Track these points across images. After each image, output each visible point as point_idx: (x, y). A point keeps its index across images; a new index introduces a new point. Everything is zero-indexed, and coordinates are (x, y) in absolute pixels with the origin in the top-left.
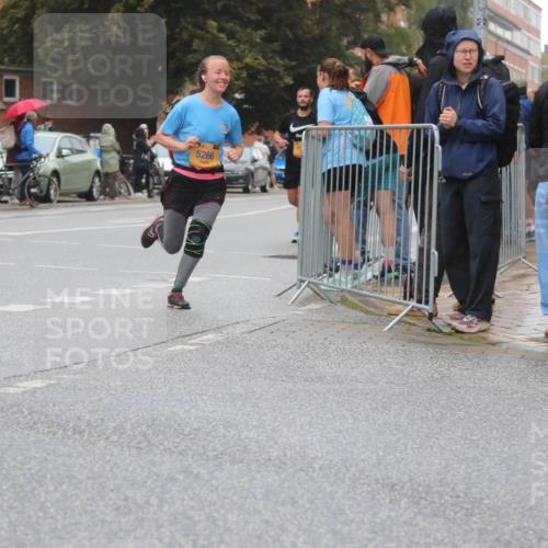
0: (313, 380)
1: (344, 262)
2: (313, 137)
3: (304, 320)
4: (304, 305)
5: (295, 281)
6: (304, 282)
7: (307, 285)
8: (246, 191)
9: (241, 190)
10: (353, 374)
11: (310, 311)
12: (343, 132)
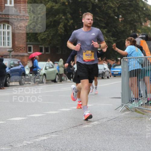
0: (129, 135)
1: (136, 99)
2: (125, 61)
3: (124, 117)
4: (124, 112)
5: (120, 105)
6: (123, 105)
7: (124, 106)
8: (103, 78)
9: (101, 78)
10: (141, 133)
11: (126, 114)
12: (134, 59)
